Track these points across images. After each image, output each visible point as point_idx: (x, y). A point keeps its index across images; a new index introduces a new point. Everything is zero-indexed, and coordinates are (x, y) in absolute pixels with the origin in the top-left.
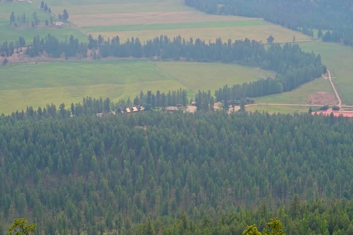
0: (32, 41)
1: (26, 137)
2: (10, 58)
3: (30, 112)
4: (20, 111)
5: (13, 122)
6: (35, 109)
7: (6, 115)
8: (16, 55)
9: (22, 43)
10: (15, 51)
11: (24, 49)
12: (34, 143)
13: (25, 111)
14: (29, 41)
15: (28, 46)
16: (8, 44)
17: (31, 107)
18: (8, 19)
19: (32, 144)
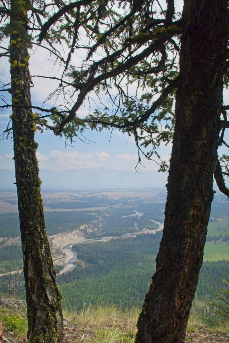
0: (225, 236)
1: (223, 269)
2: (217, 242)
3: (224, 261)
4: (220, 260)
5: (218, 264)
6: (226, 260)
7: (215, 261)
8: (219, 240)
9: (221, 236)
10: (219, 239)
11: (222, 239)
12: (226, 272)
13: (222, 260)
14: (224, 236)
15: (223, 238)
16: (216, 237)
17: (225, 259)
18: (216, 228)
19: (225, 273)
